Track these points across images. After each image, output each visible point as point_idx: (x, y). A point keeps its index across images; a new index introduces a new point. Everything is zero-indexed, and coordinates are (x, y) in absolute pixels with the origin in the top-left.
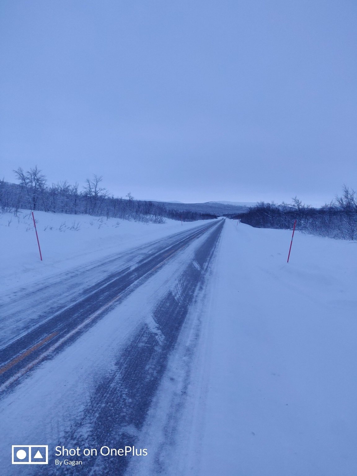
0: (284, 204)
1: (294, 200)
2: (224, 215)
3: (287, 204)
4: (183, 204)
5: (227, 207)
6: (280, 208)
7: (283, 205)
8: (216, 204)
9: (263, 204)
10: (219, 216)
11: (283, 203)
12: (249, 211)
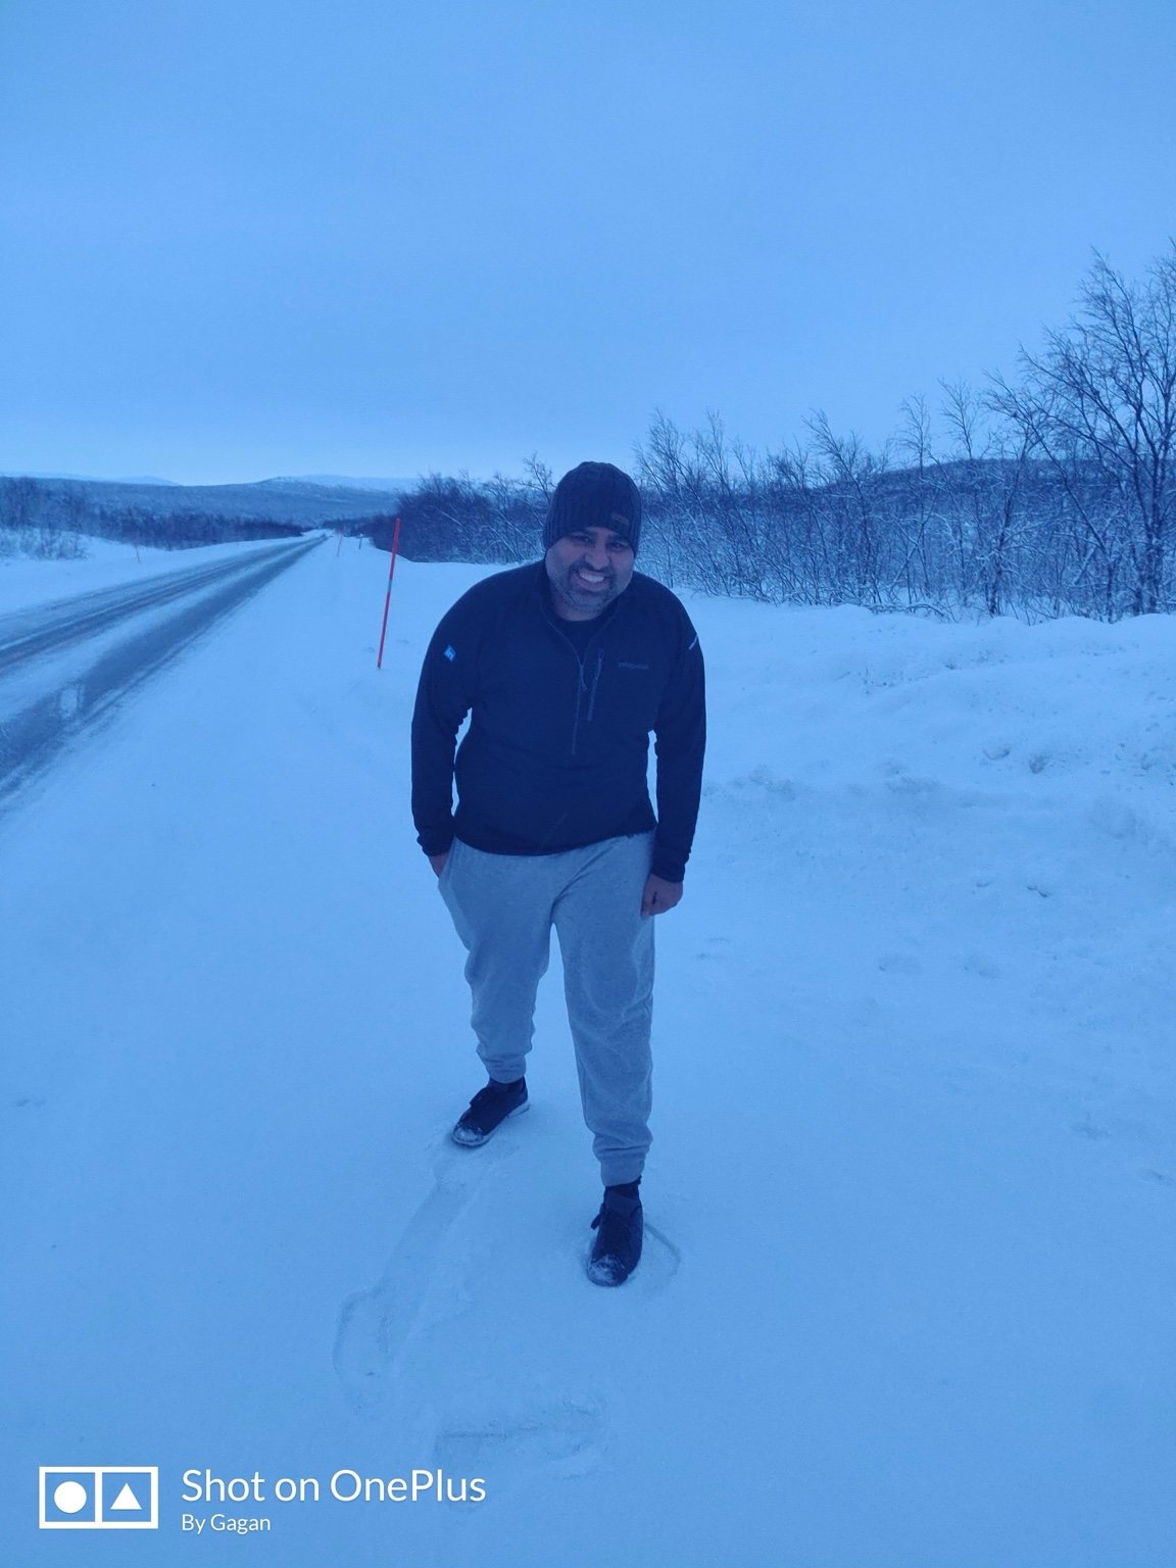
0: (501, 480)
1: (529, 468)
2: (327, 525)
3: (509, 479)
4: (176, 487)
5: (338, 497)
6: (490, 495)
7: (496, 482)
8: (297, 485)
9: (437, 480)
10: (309, 529)
11: (497, 477)
12: (400, 508)
